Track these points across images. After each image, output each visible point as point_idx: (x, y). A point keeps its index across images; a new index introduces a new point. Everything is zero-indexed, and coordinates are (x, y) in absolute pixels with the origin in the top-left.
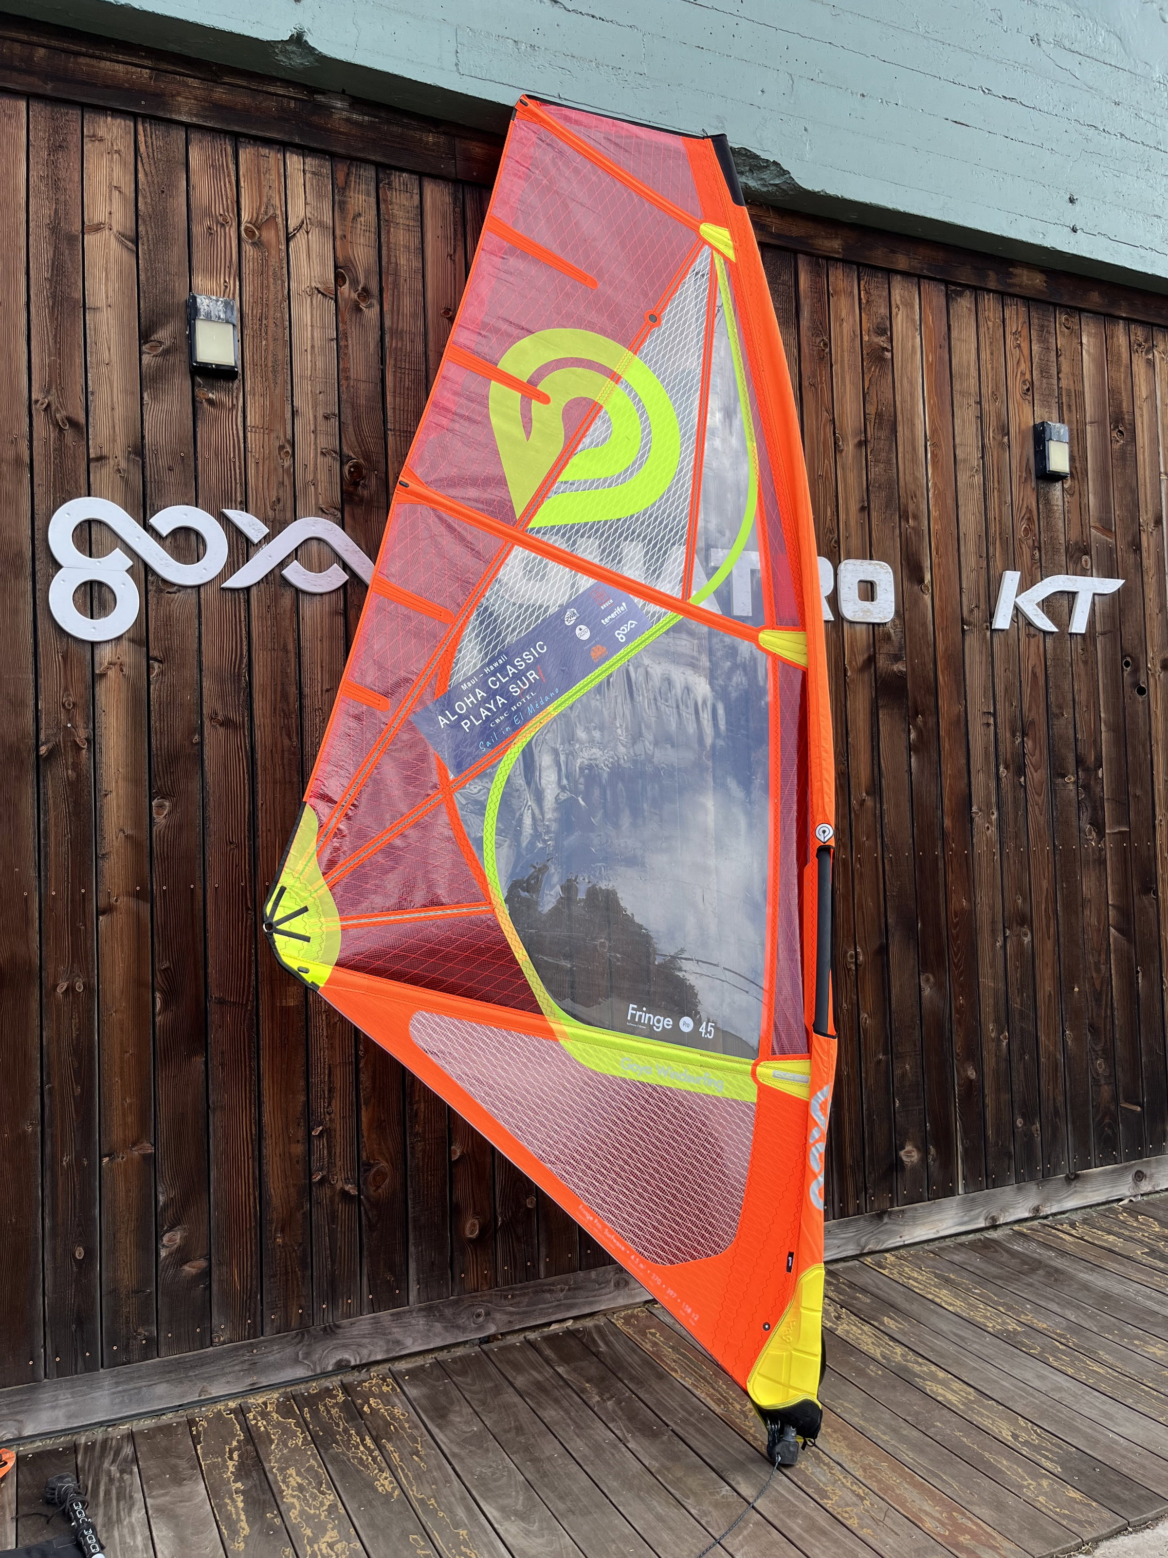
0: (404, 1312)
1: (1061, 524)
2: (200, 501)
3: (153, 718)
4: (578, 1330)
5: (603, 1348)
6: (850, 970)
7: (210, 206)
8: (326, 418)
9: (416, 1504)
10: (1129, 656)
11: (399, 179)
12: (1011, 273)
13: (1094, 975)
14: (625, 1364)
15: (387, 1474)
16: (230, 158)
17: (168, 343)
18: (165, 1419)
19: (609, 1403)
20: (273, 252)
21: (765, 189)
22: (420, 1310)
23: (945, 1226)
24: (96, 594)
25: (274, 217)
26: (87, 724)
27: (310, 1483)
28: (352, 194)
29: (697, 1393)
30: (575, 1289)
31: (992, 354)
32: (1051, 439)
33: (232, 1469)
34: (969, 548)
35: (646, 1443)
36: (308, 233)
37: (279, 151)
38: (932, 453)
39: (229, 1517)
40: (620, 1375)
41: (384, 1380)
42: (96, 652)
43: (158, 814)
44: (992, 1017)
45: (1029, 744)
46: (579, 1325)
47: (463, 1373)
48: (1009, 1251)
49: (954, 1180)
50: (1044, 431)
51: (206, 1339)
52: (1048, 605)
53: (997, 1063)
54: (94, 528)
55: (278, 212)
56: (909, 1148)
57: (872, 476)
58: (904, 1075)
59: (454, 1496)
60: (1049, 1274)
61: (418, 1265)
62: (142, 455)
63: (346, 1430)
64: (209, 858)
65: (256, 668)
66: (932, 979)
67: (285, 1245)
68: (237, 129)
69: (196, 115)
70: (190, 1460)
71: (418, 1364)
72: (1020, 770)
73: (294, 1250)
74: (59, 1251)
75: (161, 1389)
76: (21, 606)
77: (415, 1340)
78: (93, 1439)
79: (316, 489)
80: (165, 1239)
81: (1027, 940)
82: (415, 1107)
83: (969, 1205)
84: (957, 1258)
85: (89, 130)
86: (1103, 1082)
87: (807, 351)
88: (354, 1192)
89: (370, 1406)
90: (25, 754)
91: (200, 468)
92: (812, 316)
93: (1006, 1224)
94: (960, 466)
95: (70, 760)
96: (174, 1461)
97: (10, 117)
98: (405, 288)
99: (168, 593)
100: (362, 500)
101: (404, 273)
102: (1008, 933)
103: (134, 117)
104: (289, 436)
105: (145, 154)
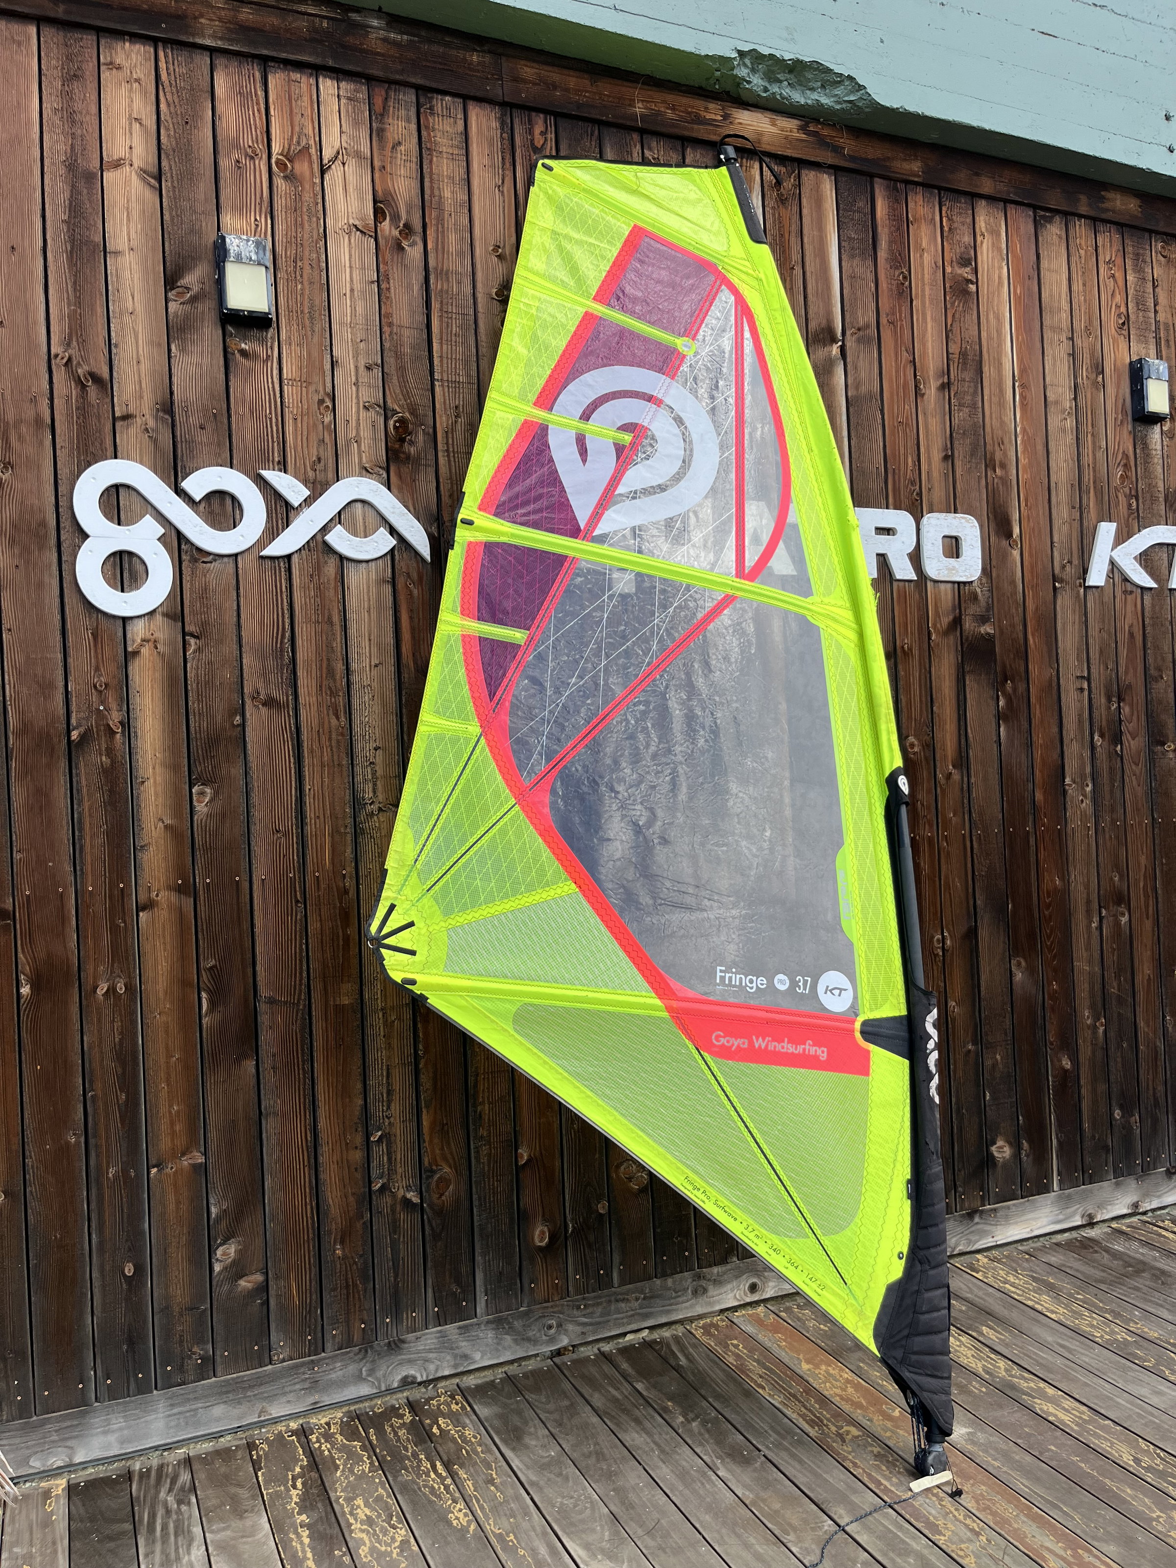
0: (472, 1325)
1: (1159, 469)
2: (235, 462)
3: (190, 699)
4: (655, 1341)
5: (683, 1361)
6: (936, 955)
7: (238, 138)
8: (368, 368)
9: (493, 1540)
11: (442, 103)
12: (1103, 197)
14: (708, 1379)
15: (461, 1505)
16: (258, 85)
17: (196, 289)
18: (226, 1441)
19: (694, 1424)
20: (307, 186)
21: (838, 107)
22: (488, 1322)
23: (1039, 1225)
24: (126, 566)
25: (307, 148)
26: (120, 706)
27: (379, 1516)
28: (390, 121)
29: (788, 1412)
30: (652, 1297)
31: (1084, 285)
32: (1149, 377)
33: (295, 1499)
34: (1062, 497)
35: (738, 1470)
36: (344, 164)
37: (311, 75)
38: (1021, 395)
39: (294, 1556)
40: (703, 1392)
41: (453, 1398)
42: (129, 628)
43: (199, 802)
44: (1087, 1003)
45: (1126, 710)
46: (656, 1335)
47: (537, 1389)
48: (1107, 1250)
49: (1048, 1176)
50: (1141, 369)
51: (265, 1357)
52: (1146, 559)
53: (1093, 1052)
54: (122, 491)
55: (312, 142)
56: (1000, 1143)
57: (955, 422)
58: (994, 1066)
59: (534, 1530)
60: (1155, 1277)
61: (485, 1275)
62: (171, 412)
63: (415, 1455)
64: (255, 848)
65: (299, 642)
66: (1023, 964)
67: (345, 1257)
68: (265, 52)
69: (221, 39)
70: (251, 1488)
71: (487, 1379)
72: (1117, 738)
73: (355, 1263)
74: (107, 1268)
75: (218, 1410)
76: (46, 579)
77: (484, 1354)
78: (148, 1464)
79: (359, 446)
80: (219, 1252)
81: (1124, 920)
82: (479, 1108)
83: (1065, 1202)
84: (1055, 1259)
85: (105, 58)
87: (885, 285)
88: (416, 1200)
89: (439, 1427)
90: (55, 740)
91: (234, 426)
92: (890, 245)
93: (1104, 1221)
94: (1052, 409)
95: (104, 746)
96: (233, 1490)
97: (19, 44)
98: (449, 223)
99: (204, 562)
100: (408, 457)
101: (448, 205)
102: (1104, 912)
103: (155, 41)
104: (329, 389)
105: (166, 83)
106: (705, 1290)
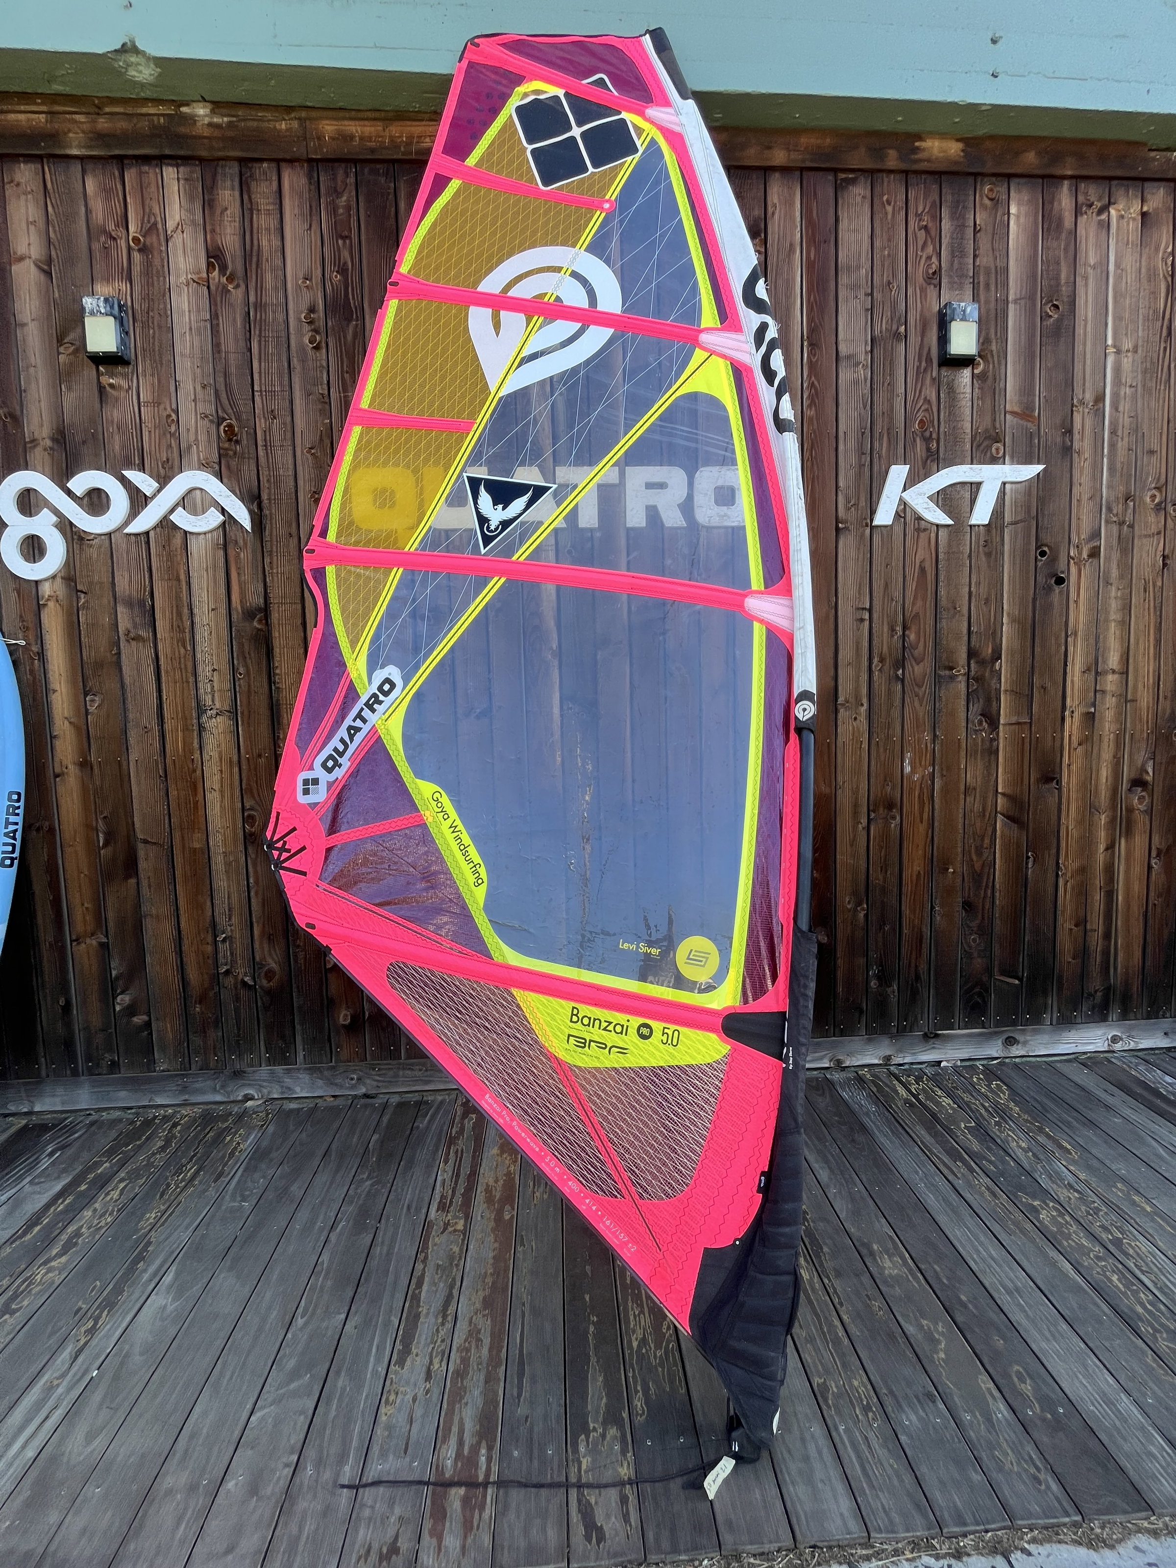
0: (294, 1069)
1: (968, 412)
2: (106, 466)
3: (83, 636)
5: (425, 1122)
7: (105, 225)
8: (204, 387)
10: (1046, 545)
11: (260, 170)
12: (918, 148)
13: (974, 858)
14: (421, 1145)
15: (164, 1207)
16: (117, 181)
17: (77, 343)
18: (126, 1114)
20: (156, 253)
22: (306, 1069)
25: (155, 224)
26: (37, 641)
27: (117, 1200)
28: (219, 191)
29: (437, 1191)
31: (889, 240)
32: (953, 319)
33: (100, 1171)
34: (850, 442)
35: (346, 1236)
36: (183, 232)
37: (155, 166)
38: (810, 352)
40: (406, 1154)
41: (268, 1115)
42: (39, 588)
43: (91, 706)
44: (849, 891)
45: (912, 637)
47: (318, 1122)
48: (835, 1094)
50: (949, 313)
51: (151, 1066)
52: (943, 497)
55: (159, 219)
60: (851, 1133)
61: (303, 1038)
62: (63, 435)
63: (194, 1156)
64: (130, 739)
65: (156, 595)
67: (202, 1013)
68: (117, 152)
69: (84, 147)
72: (899, 663)
73: (208, 1018)
74: (49, 998)
75: (123, 1094)
77: (303, 1089)
78: (74, 1121)
79: (198, 448)
80: (119, 999)
85: (7, 177)
86: (975, 955)
91: (107, 440)
94: (843, 364)
98: (266, 266)
99: (87, 540)
100: (235, 453)
101: (266, 252)
102: (873, 816)
103: (40, 159)
104: (174, 406)
105: (51, 191)
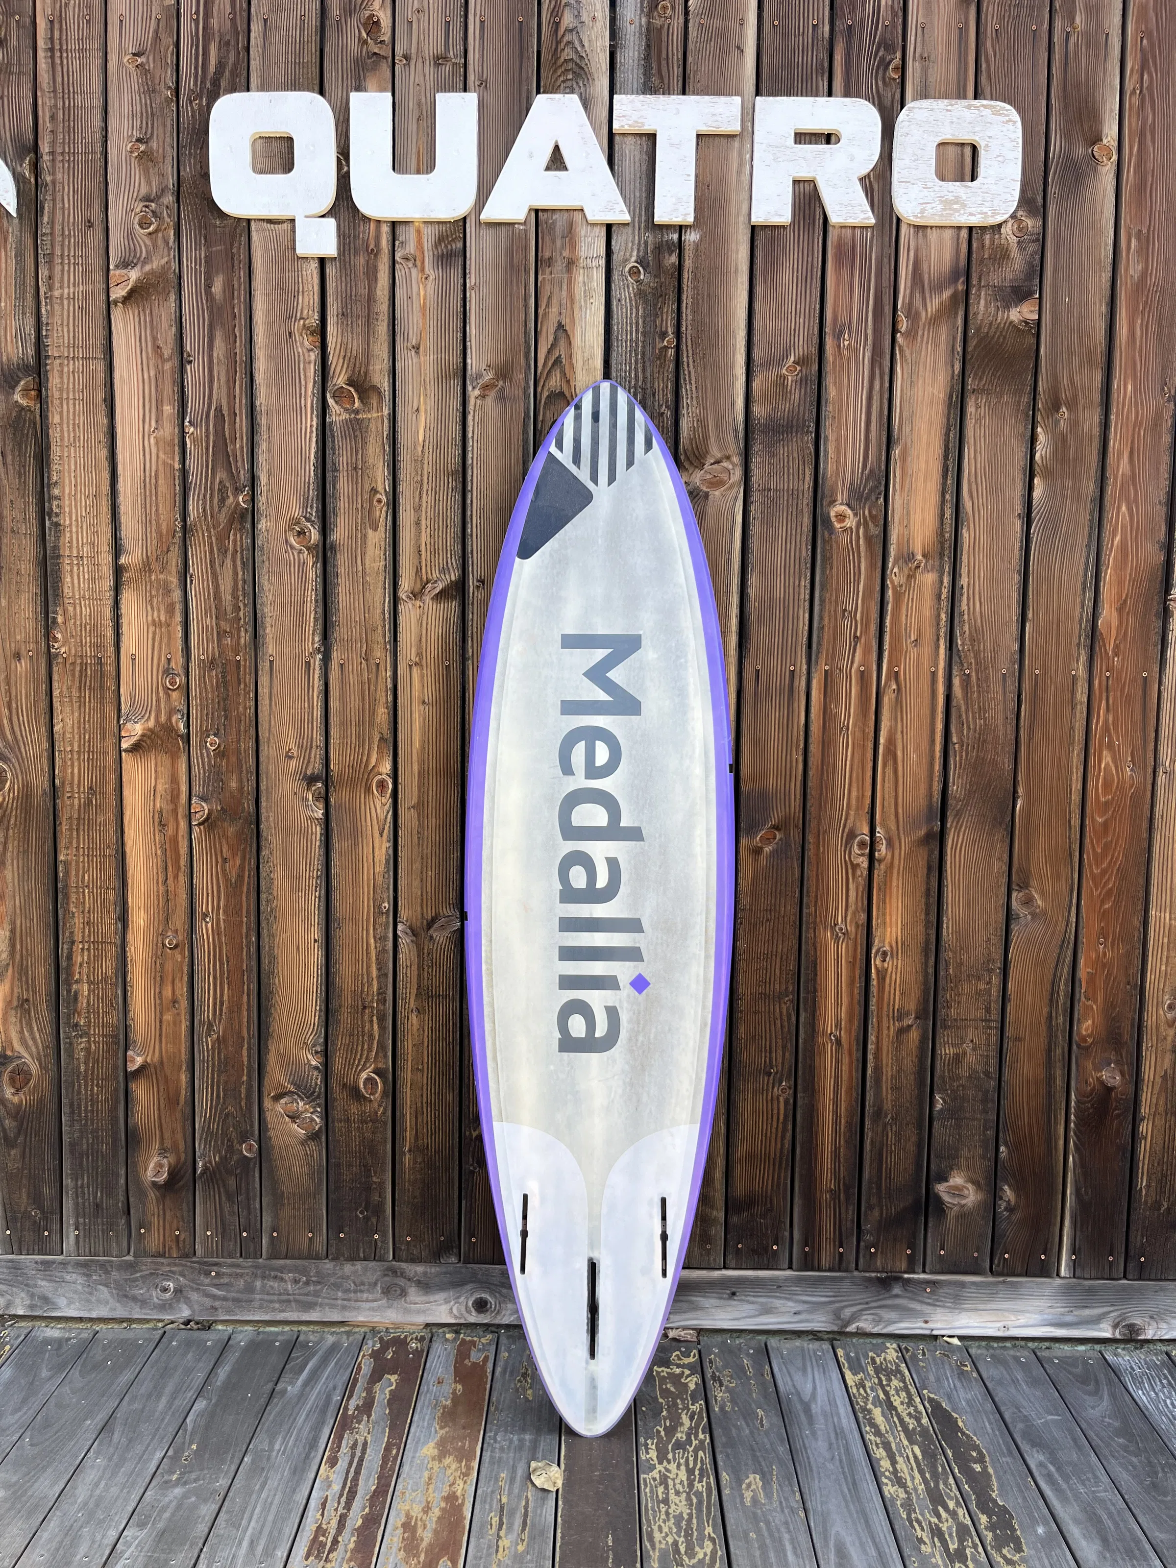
0: (53, 1262)
4: (304, 1345)
5: (295, 1386)
6: (855, 867)
22: (78, 1264)
30: (318, 1283)
46: (315, 1336)
47: (94, 1369)
49: (1051, 1250)
56: (957, 1179)
58: (958, 1058)
71: (63, 1335)
82: (75, 987)
83: (1081, 1298)
93: (1156, 1342)
106: (403, 1293)
